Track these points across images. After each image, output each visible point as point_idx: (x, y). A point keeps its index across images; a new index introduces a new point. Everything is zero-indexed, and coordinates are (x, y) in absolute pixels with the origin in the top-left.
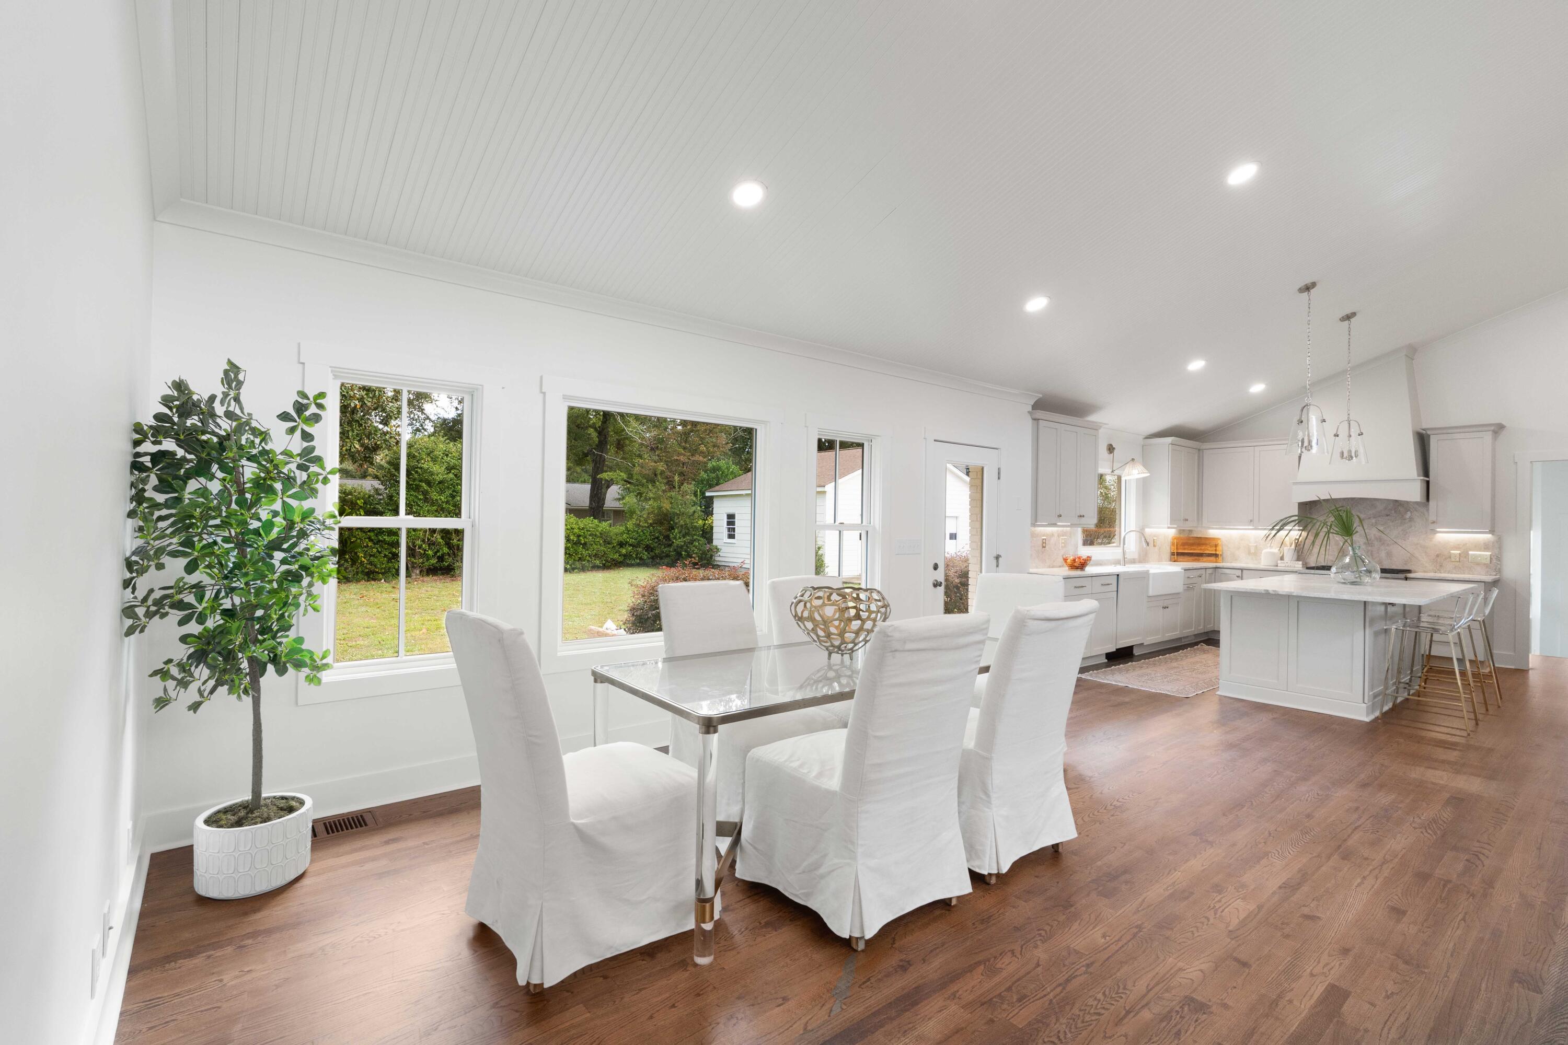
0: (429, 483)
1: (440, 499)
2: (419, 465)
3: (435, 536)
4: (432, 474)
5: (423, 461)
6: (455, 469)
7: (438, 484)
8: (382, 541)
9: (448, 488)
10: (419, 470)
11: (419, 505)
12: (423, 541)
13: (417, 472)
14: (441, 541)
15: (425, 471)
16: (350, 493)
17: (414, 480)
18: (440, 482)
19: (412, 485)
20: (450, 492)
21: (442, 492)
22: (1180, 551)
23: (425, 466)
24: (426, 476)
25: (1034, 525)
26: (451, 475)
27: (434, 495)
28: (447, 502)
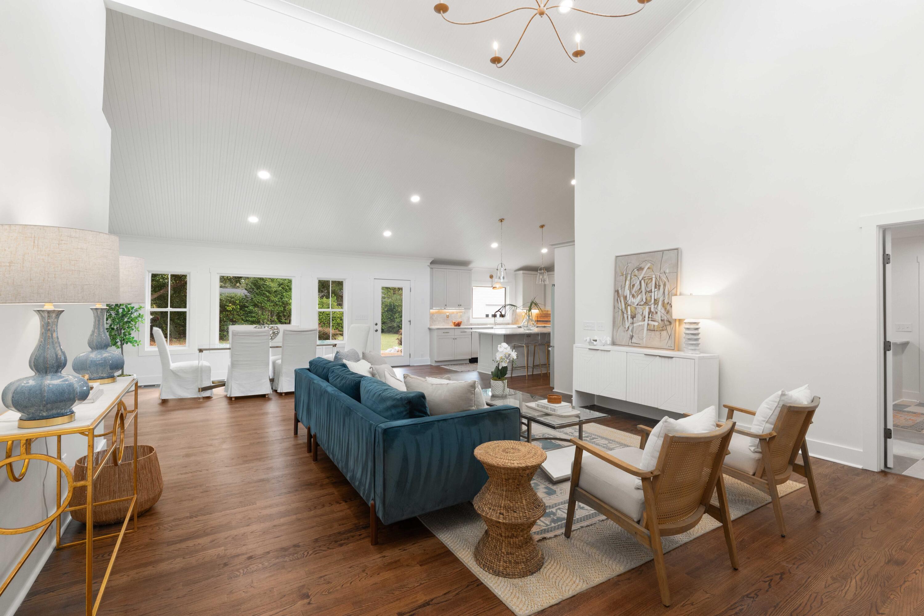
0: (269, 292)
1: (275, 300)
2: (265, 283)
3: (273, 317)
4: (270, 287)
5: (267, 282)
6: (283, 285)
7: (274, 292)
8: (248, 320)
9: (279, 294)
10: (265, 286)
11: (265, 303)
12: (268, 321)
13: (263, 287)
14: (276, 320)
15: (268, 286)
16: (233, 298)
17: (262, 291)
18: (275, 291)
19: (261, 293)
20: (280, 296)
21: (276, 296)
22: (539, 320)
23: (268, 284)
24: (268, 289)
25: (431, 308)
26: (280, 288)
27: (273, 298)
28: (279, 301)
